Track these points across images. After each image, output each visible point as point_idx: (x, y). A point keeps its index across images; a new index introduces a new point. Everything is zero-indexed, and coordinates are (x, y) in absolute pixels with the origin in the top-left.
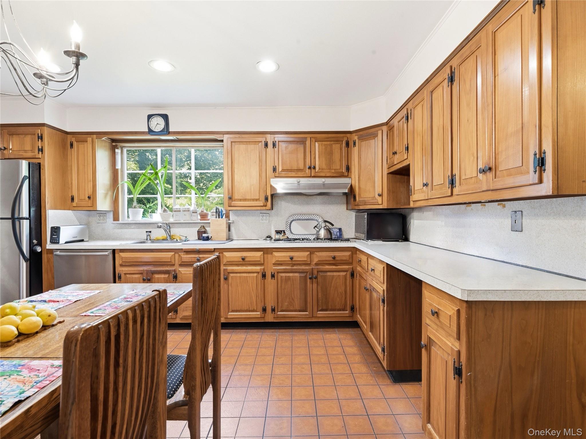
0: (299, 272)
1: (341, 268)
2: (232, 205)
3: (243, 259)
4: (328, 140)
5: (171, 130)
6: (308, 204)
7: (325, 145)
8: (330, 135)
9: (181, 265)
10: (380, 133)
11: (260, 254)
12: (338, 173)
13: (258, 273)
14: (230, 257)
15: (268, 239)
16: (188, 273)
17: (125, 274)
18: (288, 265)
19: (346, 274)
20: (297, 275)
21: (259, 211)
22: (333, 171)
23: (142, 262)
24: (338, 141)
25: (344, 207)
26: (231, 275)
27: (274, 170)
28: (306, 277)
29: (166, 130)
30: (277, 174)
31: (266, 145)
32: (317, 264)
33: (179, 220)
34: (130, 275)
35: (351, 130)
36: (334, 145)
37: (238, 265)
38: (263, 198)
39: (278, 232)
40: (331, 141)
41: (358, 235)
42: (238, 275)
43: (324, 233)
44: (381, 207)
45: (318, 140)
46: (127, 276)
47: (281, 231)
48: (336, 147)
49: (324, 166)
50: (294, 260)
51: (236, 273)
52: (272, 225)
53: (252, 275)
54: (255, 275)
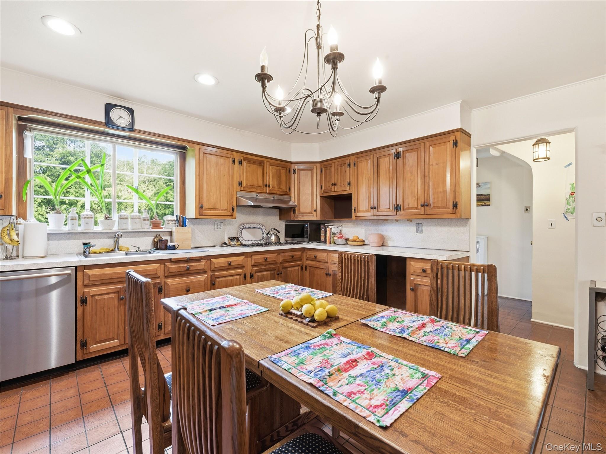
0: (270, 271)
1: (296, 264)
2: (203, 214)
3: (230, 264)
4: (278, 165)
5: (136, 127)
6: (253, 214)
7: (276, 169)
8: (279, 162)
9: (167, 277)
10: (315, 167)
11: (242, 258)
12: (284, 192)
13: (240, 275)
14: (218, 263)
15: (225, 245)
16: (176, 284)
17: (92, 296)
18: (262, 265)
19: (299, 268)
20: (268, 273)
21: (214, 220)
22: (281, 190)
23: (118, 278)
24: (284, 167)
25: (278, 217)
26: (218, 280)
27: (240, 184)
28: (274, 273)
29: (131, 127)
30: (242, 189)
31: (234, 161)
32: (281, 263)
33: (126, 229)
34: (99, 296)
35: (292, 161)
36: (281, 170)
37: (223, 270)
38: (230, 209)
39: (232, 239)
40: (280, 167)
41: (288, 239)
42: (224, 279)
43: (275, 238)
44: (315, 219)
45: (272, 165)
46: (95, 298)
47: (234, 238)
48: (283, 171)
49: (275, 186)
50: (268, 260)
51: (222, 277)
52: (225, 233)
53: (235, 277)
54: (238, 277)
